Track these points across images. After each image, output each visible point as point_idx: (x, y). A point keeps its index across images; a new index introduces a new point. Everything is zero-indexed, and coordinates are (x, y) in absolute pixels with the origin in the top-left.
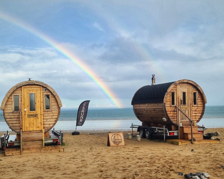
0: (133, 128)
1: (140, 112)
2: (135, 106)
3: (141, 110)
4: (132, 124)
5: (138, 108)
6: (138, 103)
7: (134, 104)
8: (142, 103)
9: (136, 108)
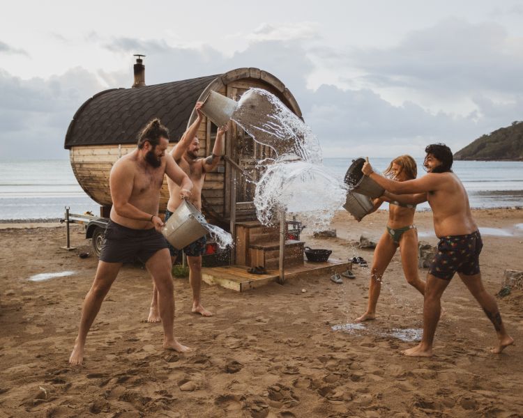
0: (70, 224)
1: (93, 173)
2: (76, 152)
3: (100, 167)
4: (68, 211)
5: (87, 159)
6: (87, 143)
7: (74, 146)
8: (101, 144)
9: (80, 160)
